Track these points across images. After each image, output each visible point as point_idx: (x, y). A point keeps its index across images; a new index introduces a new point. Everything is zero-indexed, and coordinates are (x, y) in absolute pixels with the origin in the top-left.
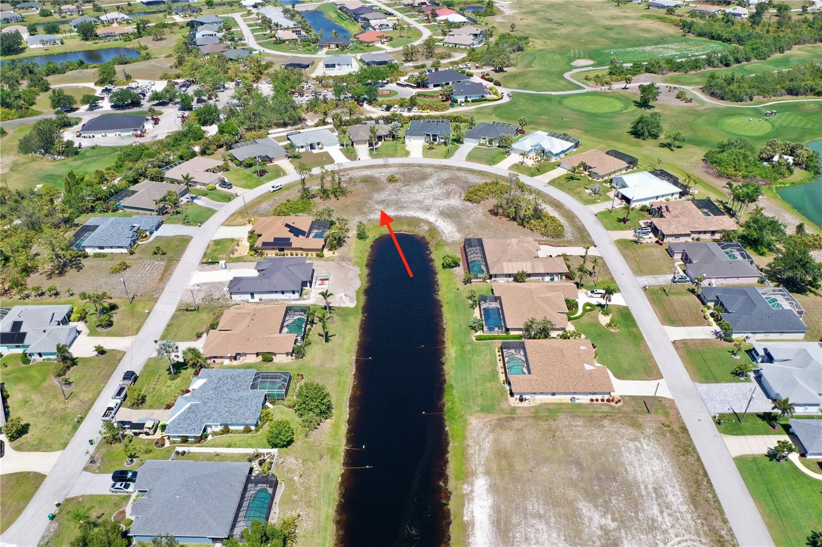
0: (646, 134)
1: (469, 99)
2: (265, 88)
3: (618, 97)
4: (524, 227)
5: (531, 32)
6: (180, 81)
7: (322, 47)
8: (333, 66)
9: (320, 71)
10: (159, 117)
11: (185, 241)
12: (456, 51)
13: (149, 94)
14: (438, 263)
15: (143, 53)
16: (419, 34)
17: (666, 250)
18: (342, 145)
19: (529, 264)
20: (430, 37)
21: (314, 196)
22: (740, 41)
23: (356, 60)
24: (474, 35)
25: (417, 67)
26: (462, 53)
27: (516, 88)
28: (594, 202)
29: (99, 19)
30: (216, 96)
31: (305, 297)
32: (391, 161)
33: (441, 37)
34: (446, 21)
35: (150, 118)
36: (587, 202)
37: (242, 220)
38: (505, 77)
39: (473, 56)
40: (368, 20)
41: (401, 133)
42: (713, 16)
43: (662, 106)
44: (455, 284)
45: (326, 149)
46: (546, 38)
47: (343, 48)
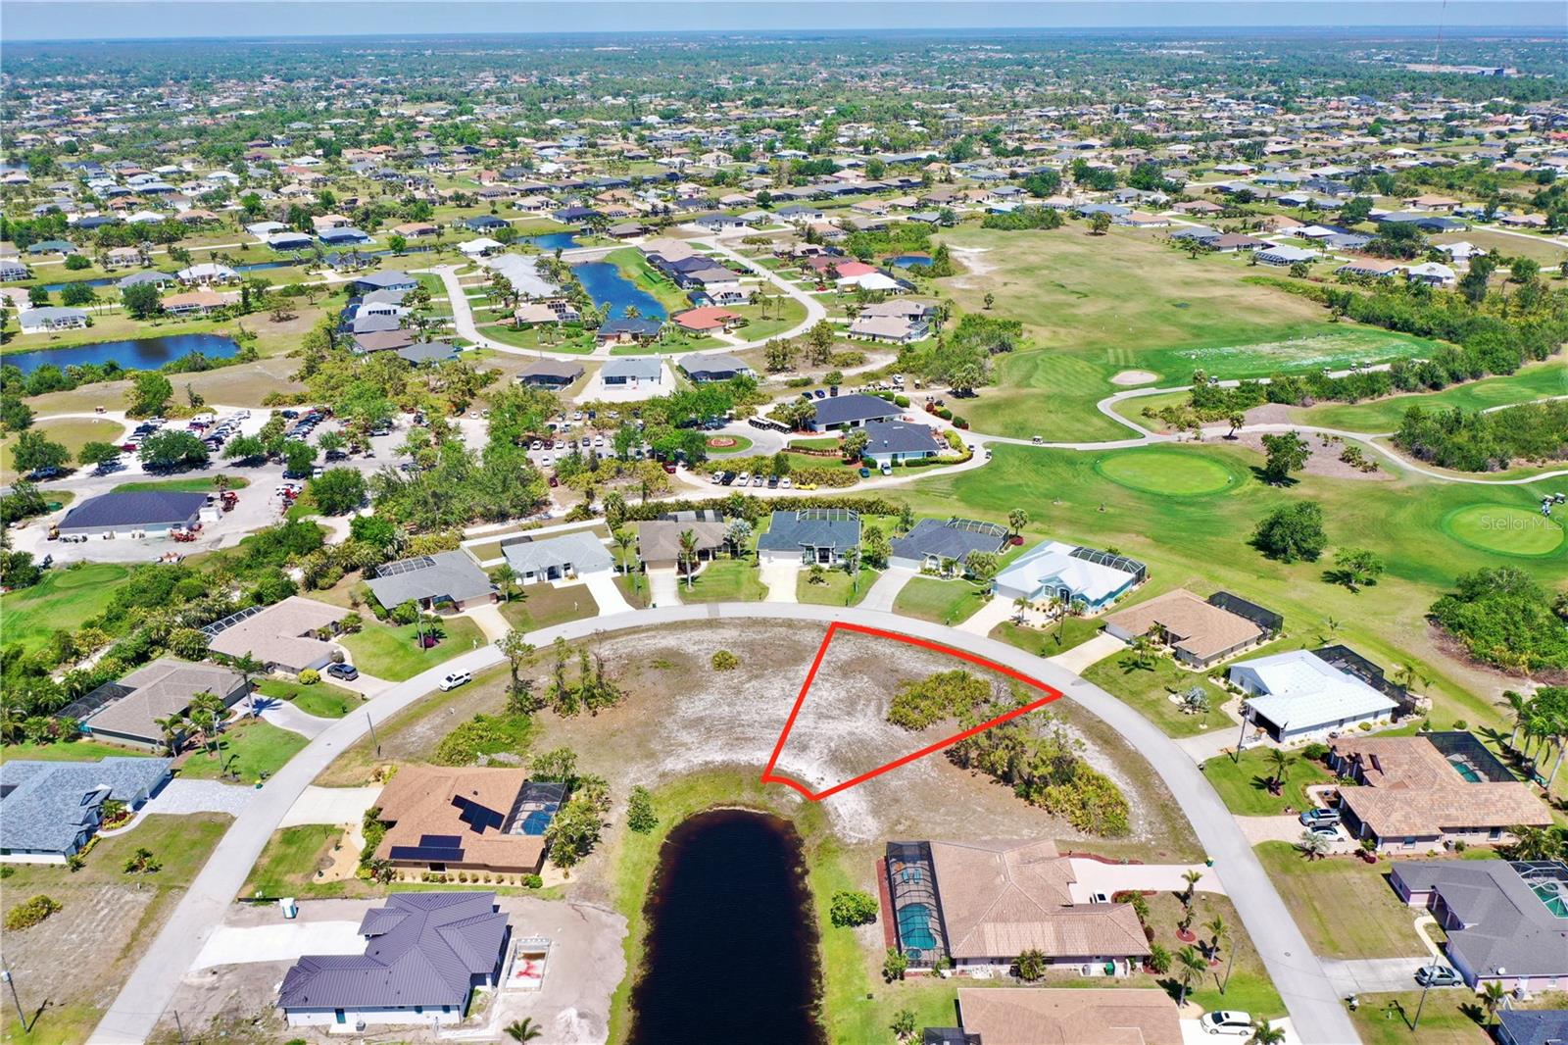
0: (1292, 550)
1: (900, 460)
2: (474, 431)
3: (1217, 459)
4: (1032, 803)
5: (1024, 312)
6: (302, 410)
7: (603, 338)
8: (622, 380)
9: (594, 391)
10: (238, 493)
11: (213, 828)
12: (875, 350)
13: (229, 440)
14: (821, 909)
15: (246, 345)
16: (802, 313)
17: (1387, 876)
18: (620, 569)
19: (1049, 928)
20: (823, 322)
21: (539, 704)
22: (1451, 334)
23: (671, 367)
24: (911, 316)
25: (794, 385)
26: (888, 353)
27: (1001, 435)
28: (1191, 730)
29: (177, 277)
30: (368, 447)
31: (476, 1017)
32: (727, 610)
33: (845, 320)
34: (857, 288)
35: (216, 495)
36: (1178, 730)
37: (363, 769)
38: (977, 407)
39: (909, 361)
40: (702, 284)
41: (751, 541)
42: (1385, 281)
43: (1315, 480)
44: (862, 978)
45: (583, 579)
46: (1056, 324)
47: (645, 341)
